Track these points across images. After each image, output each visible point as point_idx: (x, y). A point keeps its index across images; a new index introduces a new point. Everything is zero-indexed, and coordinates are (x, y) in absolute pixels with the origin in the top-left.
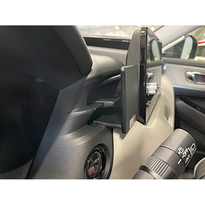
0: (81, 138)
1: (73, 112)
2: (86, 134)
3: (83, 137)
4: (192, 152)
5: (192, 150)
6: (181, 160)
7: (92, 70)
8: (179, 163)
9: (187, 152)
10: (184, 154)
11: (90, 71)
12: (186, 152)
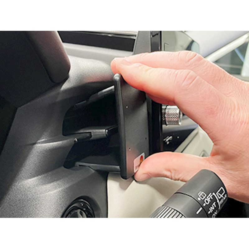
0: (52, 184)
1: (39, 143)
2: (61, 179)
3: (55, 183)
4: (220, 200)
5: (220, 196)
6: (201, 209)
7: (70, 77)
8: (198, 213)
9: (212, 198)
10: (207, 201)
11: (66, 78)
12: (210, 198)
